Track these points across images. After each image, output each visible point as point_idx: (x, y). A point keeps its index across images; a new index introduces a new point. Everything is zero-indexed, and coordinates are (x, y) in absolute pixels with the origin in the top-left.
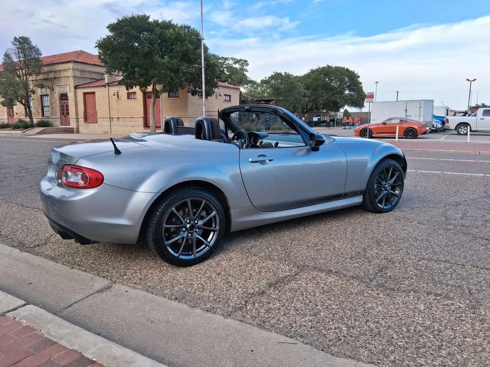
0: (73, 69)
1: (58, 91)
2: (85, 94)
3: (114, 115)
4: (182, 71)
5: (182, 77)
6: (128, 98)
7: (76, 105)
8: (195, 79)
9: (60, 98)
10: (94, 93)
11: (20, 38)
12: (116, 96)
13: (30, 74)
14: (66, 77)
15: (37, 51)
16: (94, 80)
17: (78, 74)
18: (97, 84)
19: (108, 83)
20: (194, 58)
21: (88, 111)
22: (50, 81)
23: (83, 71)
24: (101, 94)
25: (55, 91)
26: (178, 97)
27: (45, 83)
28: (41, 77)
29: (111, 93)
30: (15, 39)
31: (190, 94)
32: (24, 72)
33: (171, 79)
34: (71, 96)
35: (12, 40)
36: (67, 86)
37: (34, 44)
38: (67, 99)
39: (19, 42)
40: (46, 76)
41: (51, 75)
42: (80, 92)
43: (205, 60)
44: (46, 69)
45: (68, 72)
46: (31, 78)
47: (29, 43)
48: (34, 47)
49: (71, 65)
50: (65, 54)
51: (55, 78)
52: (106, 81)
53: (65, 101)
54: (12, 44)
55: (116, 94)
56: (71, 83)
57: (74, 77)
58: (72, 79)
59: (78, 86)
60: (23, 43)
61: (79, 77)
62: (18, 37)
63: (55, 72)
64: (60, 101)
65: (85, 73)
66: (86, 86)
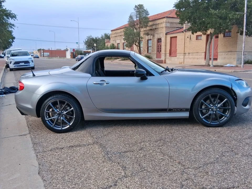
0: (166, 22)
1: (157, 37)
2: (171, 38)
3: (187, 51)
4: (229, 18)
5: (228, 22)
6: (197, 39)
7: (166, 46)
8: (239, 23)
9: (157, 41)
10: (176, 37)
11: (138, 5)
12: (189, 38)
13: (142, 27)
14: (161, 27)
15: (147, 13)
16: (178, 29)
17: (168, 25)
18: (179, 31)
19: (185, 30)
20: (240, 7)
21: (172, 49)
22: (153, 30)
23: (172, 23)
24: (180, 37)
25: (155, 37)
26: (231, 36)
27: (150, 32)
28: (148, 28)
29: (186, 37)
30: (136, 6)
31: (239, 34)
32: (139, 26)
33: (220, 24)
34: (163, 39)
35: (134, 7)
36: (161, 33)
37: (145, 8)
38: (161, 42)
39: (138, 8)
40: (151, 28)
41: (154, 27)
42: (169, 37)
43: (248, 8)
44: (150, 23)
45: (163, 24)
46: (142, 30)
47: (143, 8)
48: (145, 10)
49: (165, 20)
50: (164, 12)
51: (156, 29)
52: (184, 29)
53: (160, 43)
54: (134, 10)
55: (189, 37)
56: (164, 31)
57: (166, 27)
58: (164, 29)
59: (168, 33)
60: (140, 9)
61: (169, 27)
62: (137, 5)
63: (156, 25)
64: (157, 43)
65: (173, 24)
66: (171, 33)
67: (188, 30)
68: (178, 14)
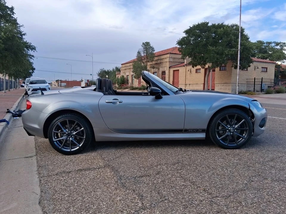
0: (169, 58)
1: (161, 70)
2: (174, 71)
3: (188, 83)
4: (225, 54)
5: (224, 57)
6: (196, 72)
7: (169, 78)
8: (234, 58)
9: (162, 73)
10: (178, 70)
11: (145, 43)
12: (190, 71)
13: (149, 62)
14: (165, 62)
15: (153, 49)
16: (180, 63)
17: (172, 60)
18: (181, 65)
19: (186, 64)
20: (234, 45)
21: (175, 80)
22: (158, 64)
23: (174, 58)
24: (182, 70)
25: (160, 70)
26: (226, 70)
27: (155, 66)
28: (154, 63)
29: (187, 70)
30: (143, 43)
31: (233, 68)
32: (146, 61)
33: (217, 59)
34: (167, 72)
35: (142, 44)
36: (165, 67)
37: (151, 45)
38: (165, 74)
39: (145, 45)
40: (156, 62)
41: (159, 62)
42: (172, 70)
43: (241, 45)
44: (156, 58)
45: (167, 59)
46: (149, 64)
47: (149, 46)
48: (151, 47)
49: (168, 55)
50: (168, 49)
51: (160, 63)
52: (185, 63)
53: (164, 75)
54: (141, 47)
55: (190, 70)
56: (168, 65)
57: (169, 62)
58: (168, 63)
59: (171, 66)
60: (147, 45)
61: (172, 62)
62: (144, 43)
63: (161, 59)
64: (162, 75)
65: (176, 59)
66: (173, 67)
67: (189, 64)
68: (180, 50)
